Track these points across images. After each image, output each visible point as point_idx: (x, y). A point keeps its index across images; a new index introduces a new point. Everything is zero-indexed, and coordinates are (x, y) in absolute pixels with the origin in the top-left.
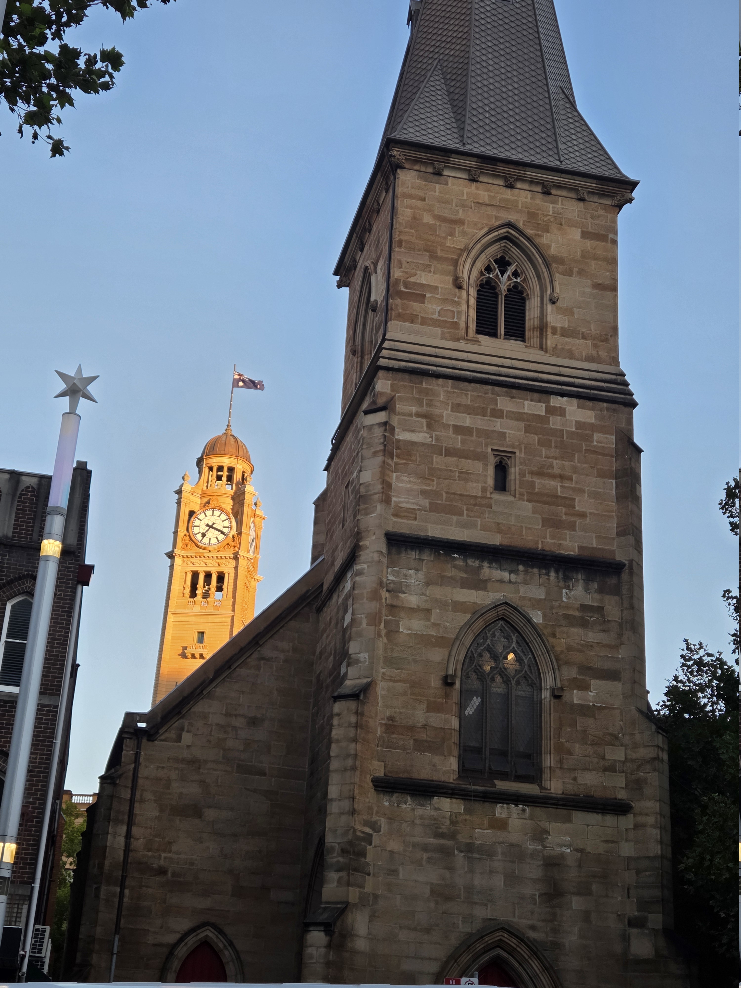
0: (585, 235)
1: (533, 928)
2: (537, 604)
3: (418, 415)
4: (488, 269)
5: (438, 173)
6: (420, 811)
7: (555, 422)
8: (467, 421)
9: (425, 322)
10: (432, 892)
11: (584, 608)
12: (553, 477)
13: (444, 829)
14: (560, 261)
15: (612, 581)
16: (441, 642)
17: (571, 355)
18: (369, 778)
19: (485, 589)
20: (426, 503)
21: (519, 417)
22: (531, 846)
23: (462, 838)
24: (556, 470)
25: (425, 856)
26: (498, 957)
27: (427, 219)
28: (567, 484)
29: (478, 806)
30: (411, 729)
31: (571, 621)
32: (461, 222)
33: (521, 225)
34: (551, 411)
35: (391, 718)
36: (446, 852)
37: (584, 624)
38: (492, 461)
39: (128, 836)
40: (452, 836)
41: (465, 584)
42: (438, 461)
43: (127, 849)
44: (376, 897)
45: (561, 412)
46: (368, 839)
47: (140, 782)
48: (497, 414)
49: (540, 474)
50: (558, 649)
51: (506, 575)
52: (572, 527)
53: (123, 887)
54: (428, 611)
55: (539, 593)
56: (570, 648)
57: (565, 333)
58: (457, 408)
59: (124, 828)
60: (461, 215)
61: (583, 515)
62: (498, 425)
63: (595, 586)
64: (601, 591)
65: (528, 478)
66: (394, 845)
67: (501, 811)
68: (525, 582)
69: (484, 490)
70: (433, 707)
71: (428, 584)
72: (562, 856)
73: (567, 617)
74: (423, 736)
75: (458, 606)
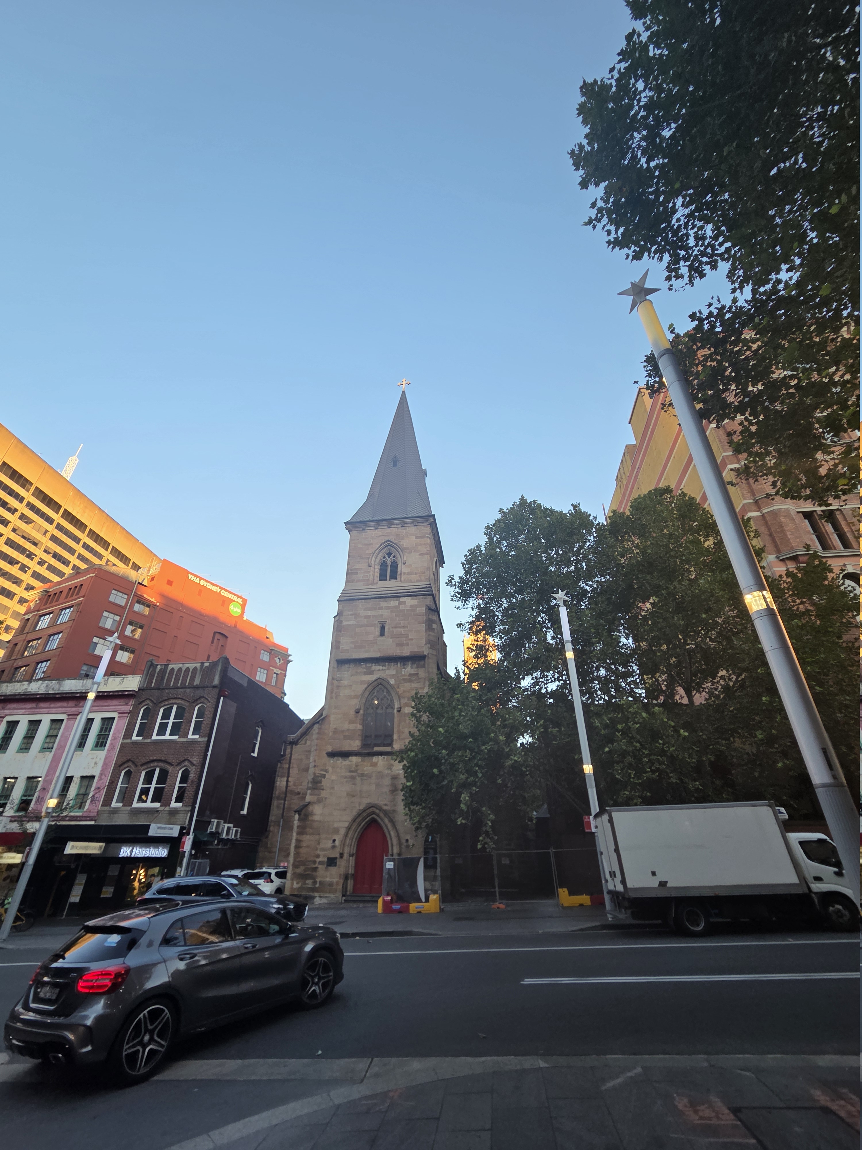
0: (416, 538)
1: (386, 805)
2: (392, 676)
3: (351, 615)
4: (384, 557)
5: (364, 530)
6: (344, 763)
7: (402, 607)
8: (369, 613)
9: (357, 581)
10: (348, 795)
11: (411, 675)
12: (400, 627)
13: (353, 769)
14: (407, 549)
15: (422, 663)
16: (356, 697)
17: (411, 581)
18: (324, 753)
19: (373, 674)
20: (353, 646)
21: (388, 608)
22: (387, 772)
23: (360, 772)
24: (402, 625)
25: (345, 780)
26: (373, 818)
27: (360, 546)
28: (406, 629)
29: (366, 758)
30: (343, 731)
31: (405, 681)
32: (372, 544)
33: (393, 540)
34: (400, 603)
35: (335, 729)
36: (353, 778)
37: (410, 681)
38: (379, 625)
39: (287, 781)
40: (356, 771)
41: (365, 674)
42: (358, 630)
43: (287, 786)
44: (326, 798)
45: (404, 603)
46: (324, 776)
47: (292, 761)
48: (381, 608)
49: (396, 627)
50: (400, 692)
51: (381, 668)
52: (407, 644)
53: (285, 801)
54: (351, 686)
55: (394, 672)
56: (404, 691)
57: (408, 574)
58: (366, 609)
59: (286, 779)
60: (372, 542)
61: (412, 639)
62: (380, 612)
63: (415, 665)
64: (417, 667)
65: (391, 629)
66: (334, 777)
67: (375, 759)
68: (388, 669)
69: (374, 637)
70: (351, 722)
71: (352, 676)
72: (399, 774)
73: (404, 679)
74: (347, 734)
75: (362, 682)
